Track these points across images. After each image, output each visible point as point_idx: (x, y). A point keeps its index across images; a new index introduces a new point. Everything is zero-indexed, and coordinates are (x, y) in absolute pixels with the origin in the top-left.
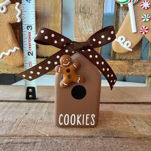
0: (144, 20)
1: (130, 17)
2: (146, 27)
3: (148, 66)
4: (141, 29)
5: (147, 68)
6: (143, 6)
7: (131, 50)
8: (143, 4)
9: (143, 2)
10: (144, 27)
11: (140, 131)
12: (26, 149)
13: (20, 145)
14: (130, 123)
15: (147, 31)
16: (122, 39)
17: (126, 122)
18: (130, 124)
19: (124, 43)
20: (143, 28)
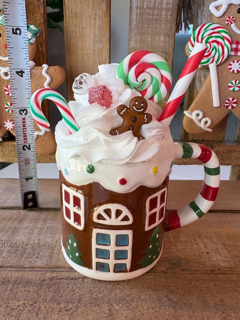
0: (231, 89)
1: (210, 83)
2: (233, 99)
3: (235, 151)
4: (227, 101)
5: (233, 154)
6: (231, 68)
7: (210, 130)
8: (231, 65)
9: (232, 63)
10: (231, 99)
11: (214, 259)
12: (75, 287)
13: (66, 281)
14: (202, 246)
15: (235, 105)
16: (198, 115)
17: (197, 244)
18: (203, 249)
19: (200, 121)
20: (229, 100)
